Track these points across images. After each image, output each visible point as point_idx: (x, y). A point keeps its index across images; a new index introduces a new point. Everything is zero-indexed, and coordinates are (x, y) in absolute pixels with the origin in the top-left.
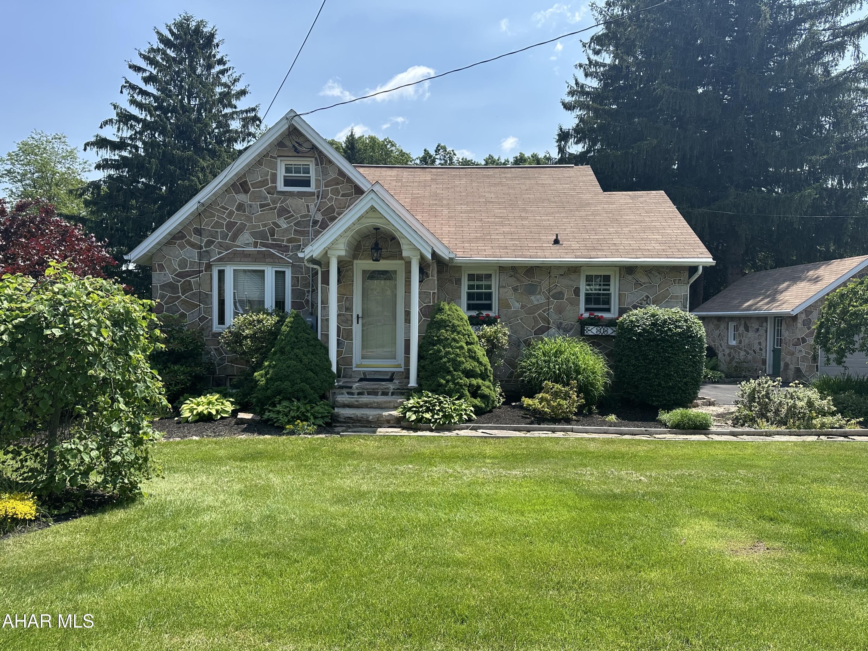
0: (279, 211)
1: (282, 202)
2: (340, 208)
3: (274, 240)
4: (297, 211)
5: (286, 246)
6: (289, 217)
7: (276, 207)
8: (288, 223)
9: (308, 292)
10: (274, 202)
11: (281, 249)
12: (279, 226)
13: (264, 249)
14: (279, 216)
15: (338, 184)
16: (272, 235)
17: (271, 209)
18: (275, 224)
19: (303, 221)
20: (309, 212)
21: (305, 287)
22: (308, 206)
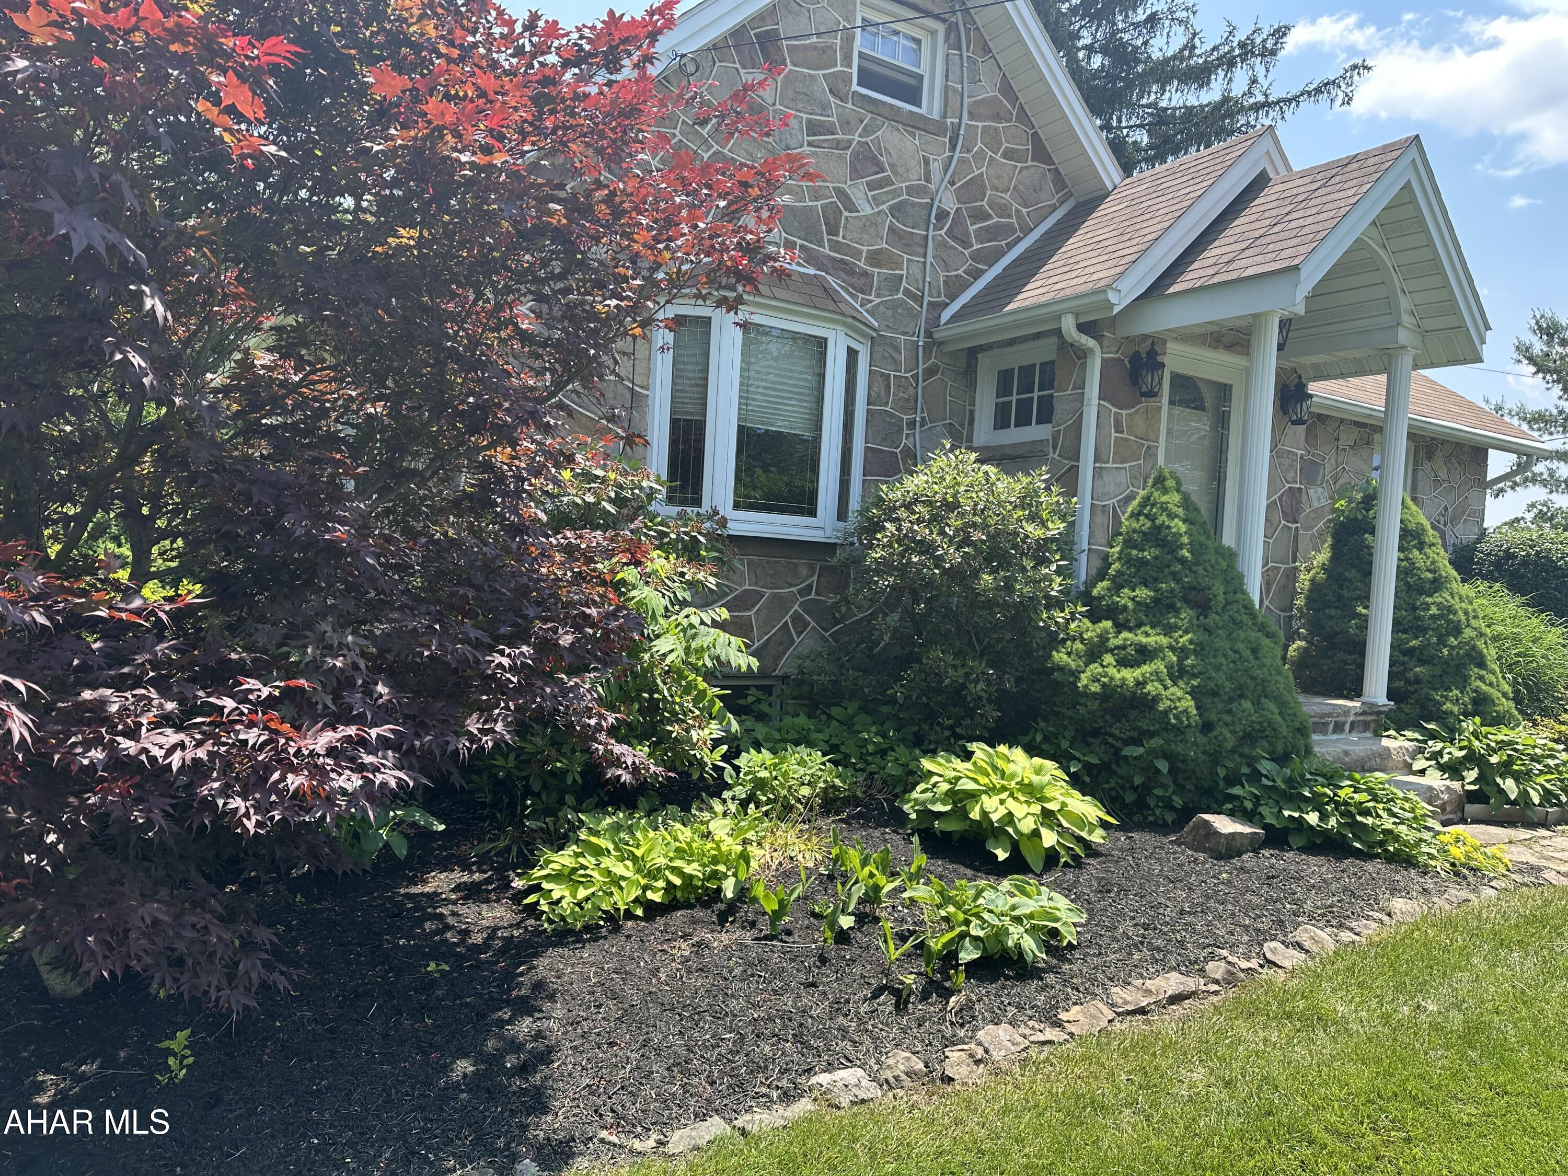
0: (855, 154)
1: (866, 132)
2: (997, 189)
3: (836, 246)
4: (901, 170)
5: (865, 274)
6: (879, 185)
7: (850, 142)
8: (877, 201)
9: (912, 424)
10: (846, 124)
11: (854, 280)
12: (852, 208)
13: (812, 271)
14: (856, 174)
15: (997, 117)
16: (833, 231)
17: (838, 145)
18: (841, 193)
19: (914, 205)
20: (928, 180)
21: (904, 410)
22: (927, 162)
